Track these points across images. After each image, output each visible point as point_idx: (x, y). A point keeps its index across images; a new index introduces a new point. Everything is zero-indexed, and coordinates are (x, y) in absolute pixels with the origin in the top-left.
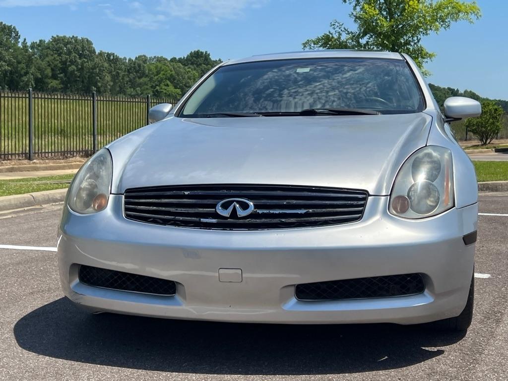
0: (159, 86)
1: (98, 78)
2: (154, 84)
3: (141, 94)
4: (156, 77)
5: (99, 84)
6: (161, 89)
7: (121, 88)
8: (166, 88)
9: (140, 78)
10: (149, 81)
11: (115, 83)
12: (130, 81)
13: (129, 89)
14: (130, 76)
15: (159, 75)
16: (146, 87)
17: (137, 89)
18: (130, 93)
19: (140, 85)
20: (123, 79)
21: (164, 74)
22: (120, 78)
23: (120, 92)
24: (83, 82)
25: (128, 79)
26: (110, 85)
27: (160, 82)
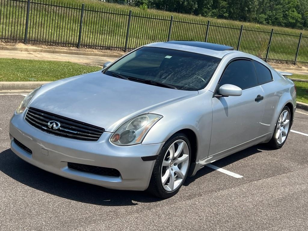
0: (288, 11)
1: (251, 2)
2: (285, 10)
3: (275, 15)
4: (287, 5)
5: (250, 7)
6: (289, 13)
7: (263, 10)
8: (292, 13)
9: (276, 5)
10: (282, 7)
11: (260, 6)
12: (270, 6)
13: (269, 11)
14: (270, 3)
15: (289, 5)
16: (280, 11)
17: (274, 12)
18: (268, 14)
19: (276, 9)
20: (266, 5)
21: (293, 4)
22: (264, 4)
23: (262, 13)
24: (241, 4)
25: (269, 5)
26: (257, 8)
27: (289, 9)
